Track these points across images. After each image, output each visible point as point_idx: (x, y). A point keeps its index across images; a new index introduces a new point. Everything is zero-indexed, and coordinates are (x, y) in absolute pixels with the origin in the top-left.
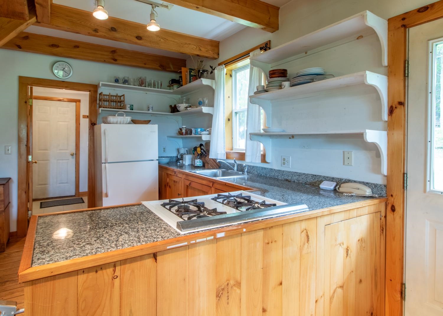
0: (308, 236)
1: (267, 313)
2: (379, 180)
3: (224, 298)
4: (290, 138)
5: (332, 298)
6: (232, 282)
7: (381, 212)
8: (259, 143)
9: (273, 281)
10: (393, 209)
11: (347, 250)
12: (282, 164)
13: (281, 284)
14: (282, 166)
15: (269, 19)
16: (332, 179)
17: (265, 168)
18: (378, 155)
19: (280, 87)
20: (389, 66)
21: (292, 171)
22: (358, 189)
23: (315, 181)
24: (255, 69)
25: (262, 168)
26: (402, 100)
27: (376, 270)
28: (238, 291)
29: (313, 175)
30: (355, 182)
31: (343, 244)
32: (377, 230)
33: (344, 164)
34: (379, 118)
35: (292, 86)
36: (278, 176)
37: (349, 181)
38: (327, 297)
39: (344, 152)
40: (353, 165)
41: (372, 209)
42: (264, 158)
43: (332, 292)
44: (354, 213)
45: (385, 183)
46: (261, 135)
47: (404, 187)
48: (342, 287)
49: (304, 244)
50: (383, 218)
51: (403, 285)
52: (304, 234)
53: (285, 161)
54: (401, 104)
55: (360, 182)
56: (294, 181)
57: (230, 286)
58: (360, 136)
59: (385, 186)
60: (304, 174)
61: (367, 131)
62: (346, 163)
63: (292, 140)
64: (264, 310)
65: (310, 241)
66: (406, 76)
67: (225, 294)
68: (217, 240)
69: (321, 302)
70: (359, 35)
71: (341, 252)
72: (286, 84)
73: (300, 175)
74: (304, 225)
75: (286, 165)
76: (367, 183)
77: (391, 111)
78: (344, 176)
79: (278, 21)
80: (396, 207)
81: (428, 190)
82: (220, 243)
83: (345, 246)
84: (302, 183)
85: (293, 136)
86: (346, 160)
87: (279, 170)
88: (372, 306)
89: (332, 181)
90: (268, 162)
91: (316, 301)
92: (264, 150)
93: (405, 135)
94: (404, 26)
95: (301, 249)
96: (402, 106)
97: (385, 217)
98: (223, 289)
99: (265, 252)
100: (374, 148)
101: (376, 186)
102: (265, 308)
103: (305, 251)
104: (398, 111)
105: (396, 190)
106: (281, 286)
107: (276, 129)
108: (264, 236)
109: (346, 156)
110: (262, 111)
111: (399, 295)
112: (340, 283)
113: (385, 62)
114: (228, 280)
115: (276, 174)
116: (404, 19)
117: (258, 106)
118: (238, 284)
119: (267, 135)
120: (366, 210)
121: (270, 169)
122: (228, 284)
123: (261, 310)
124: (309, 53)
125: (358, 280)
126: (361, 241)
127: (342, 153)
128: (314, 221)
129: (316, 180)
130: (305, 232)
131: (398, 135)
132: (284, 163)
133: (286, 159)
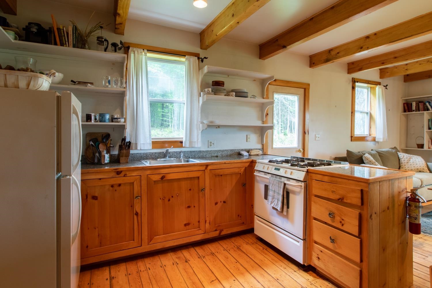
4: (217, 128)
14: (209, 147)
16: (242, 150)
17: (194, 152)
25: (191, 151)
33: (247, 141)
39: (247, 135)
40: (251, 141)
47: (268, 148)
53: (211, 144)
54: (268, 114)
59: (263, 149)
60: (226, 150)
62: (248, 141)
63: (218, 129)
70: (255, 79)
75: (212, 146)
76: (257, 149)
84: (224, 156)
85: (219, 127)
86: (248, 139)
87: (207, 151)
104: (267, 117)
121: (199, 151)
124: (230, 77)
127: (246, 136)
129: (233, 152)
132: (211, 145)
133: (212, 143)
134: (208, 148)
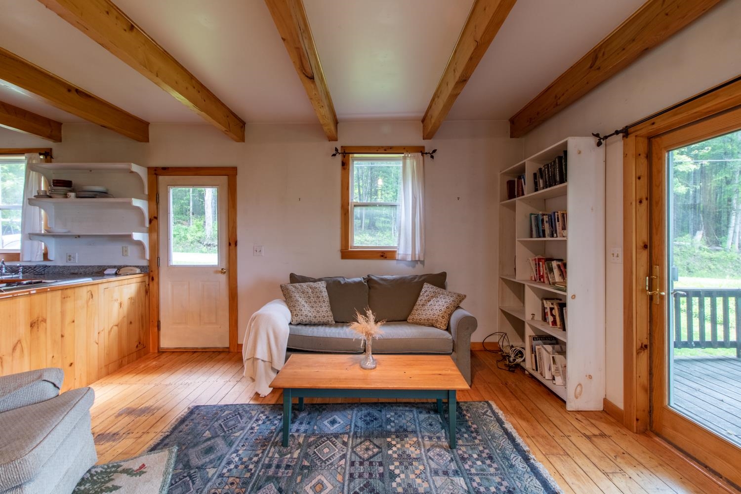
0: (92, 295)
1: (64, 338)
2: (144, 263)
3: (35, 328)
4: (76, 238)
5: (110, 332)
6: (40, 319)
7: (145, 282)
8: (40, 242)
9: (68, 319)
10: (153, 279)
11: (121, 304)
12: (68, 260)
13: (74, 322)
15: (51, 132)
16: (114, 267)
17: (48, 266)
18: (144, 248)
19: (66, 196)
20: (149, 195)
21: (78, 265)
22: (132, 270)
23: (100, 270)
24: (33, 173)
26: (156, 216)
27: (142, 317)
28: (44, 324)
29: (99, 266)
30: (131, 266)
31: (117, 300)
32: (143, 293)
33: (122, 255)
34: (143, 224)
35: (77, 197)
36: (62, 272)
37: (124, 266)
38: (106, 331)
39: (123, 247)
40: (129, 255)
41: (139, 280)
42: (45, 256)
43: (110, 328)
44: (126, 282)
45: (148, 265)
46: (43, 235)
47: (158, 266)
48: (117, 325)
49: (89, 299)
50: (147, 286)
51: (159, 322)
52: (89, 294)
53: (70, 258)
54: (156, 218)
55: (134, 266)
56: (81, 274)
57: (39, 321)
58: (130, 236)
59: (148, 266)
60: (90, 266)
61: (133, 233)
62: (124, 255)
63: (78, 239)
64: (62, 336)
65: (94, 298)
66: (157, 203)
67: (36, 325)
68: (30, 294)
69: (102, 334)
71: (116, 305)
72: (72, 195)
73: (87, 267)
74: (89, 288)
75: (72, 261)
76: (138, 266)
77: (150, 221)
78: (122, 264)
79: (61, 134)
80: (155, 278)
81: (169, 265)
82: (33, 297)
83: (119, 302)
85: (79, 236)
86: (124, 253)
87: (64, 266)
88: (140, 338)
89: (115, 268)
90: (51, 259)
91: (99, 333)
92: (46, 248)
93: (158, 235)
94: (156, 174)
95: (87, 302)
96: (156, 220)
97: (149, 285)
98: (35, 323)
99: (63, 303)
100: (139, 243)
101: (143, 267)
102: (63, 334)
103: (90, 303)
104: (154, 222)
105: (154, 267)
106: (73, 323)
107: (59, 230)
108: (62, 294)
109: (124, 249)
110: (43, 212)
111: (157, 328)
112: (116, 323)
113: (146, 192)
114: (38, 318)
115: (61, 270)
116: (155, 170)
117: (38, 207)
118: (44, 320)
119: (49, 234)
120: (135, 280)
121: (54, 265)
122: (38, 320)
123: (60, 336)
124: (93, 172)
125: (129, 322)
126: (131, 299)
127: (121, 248)
128: (96, 286)
129: (102, 270)
130: (90, 292)
131: (154, 236)
132: (70, 260)
133: (72, 256)
134: (67, 262)
